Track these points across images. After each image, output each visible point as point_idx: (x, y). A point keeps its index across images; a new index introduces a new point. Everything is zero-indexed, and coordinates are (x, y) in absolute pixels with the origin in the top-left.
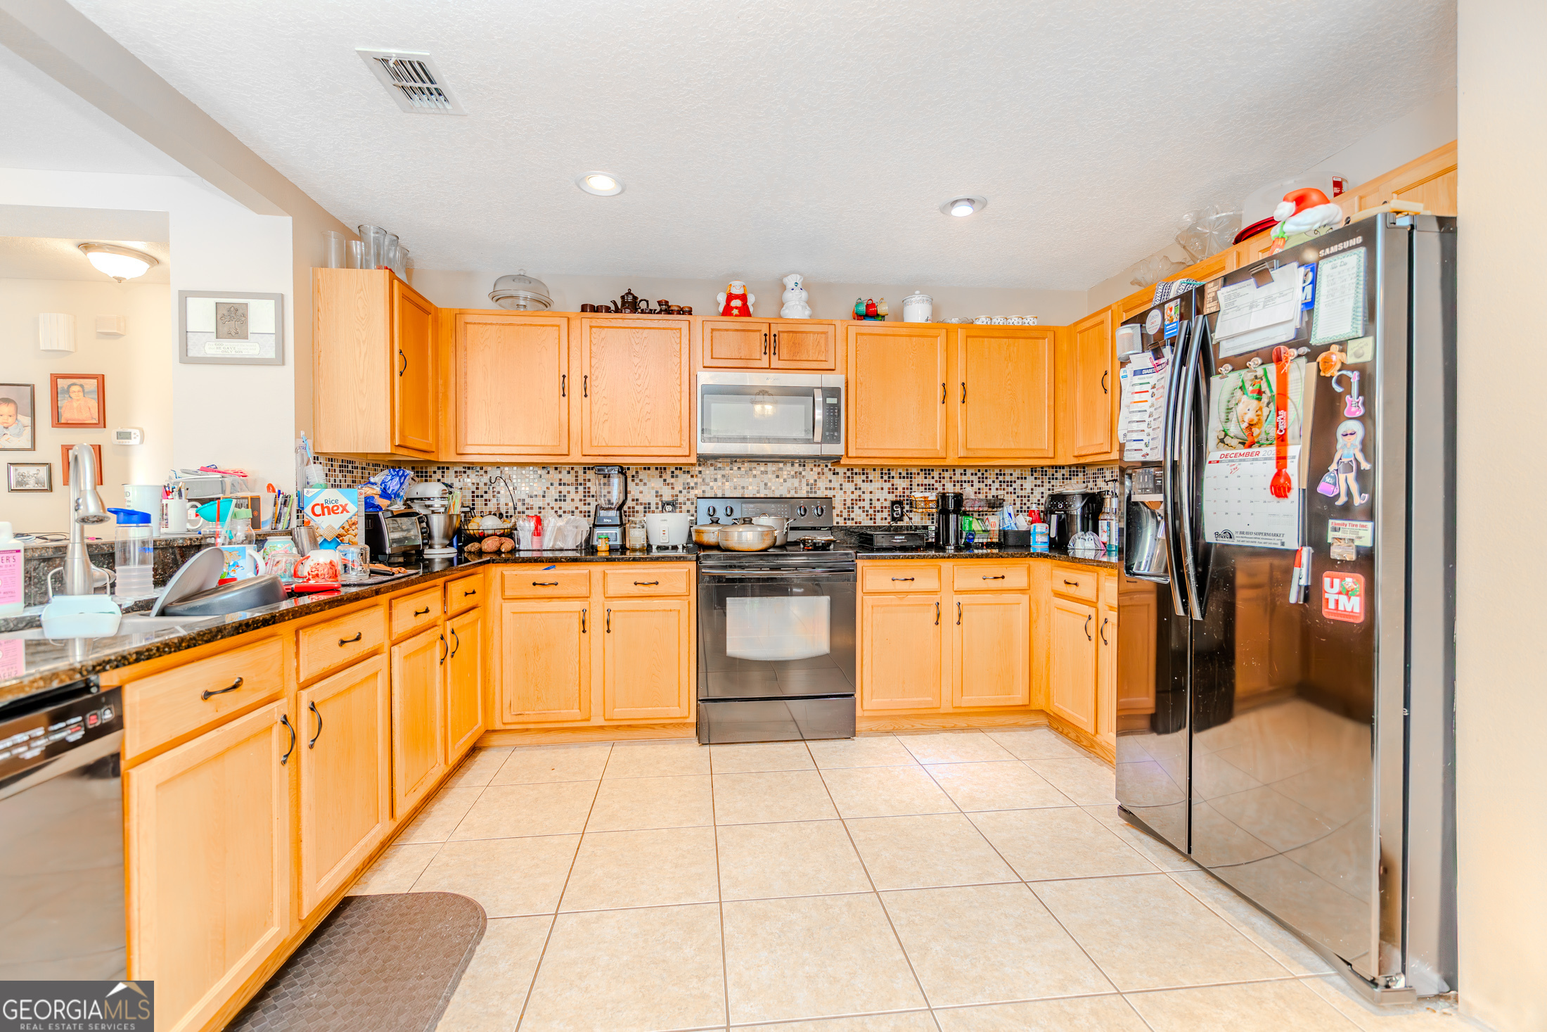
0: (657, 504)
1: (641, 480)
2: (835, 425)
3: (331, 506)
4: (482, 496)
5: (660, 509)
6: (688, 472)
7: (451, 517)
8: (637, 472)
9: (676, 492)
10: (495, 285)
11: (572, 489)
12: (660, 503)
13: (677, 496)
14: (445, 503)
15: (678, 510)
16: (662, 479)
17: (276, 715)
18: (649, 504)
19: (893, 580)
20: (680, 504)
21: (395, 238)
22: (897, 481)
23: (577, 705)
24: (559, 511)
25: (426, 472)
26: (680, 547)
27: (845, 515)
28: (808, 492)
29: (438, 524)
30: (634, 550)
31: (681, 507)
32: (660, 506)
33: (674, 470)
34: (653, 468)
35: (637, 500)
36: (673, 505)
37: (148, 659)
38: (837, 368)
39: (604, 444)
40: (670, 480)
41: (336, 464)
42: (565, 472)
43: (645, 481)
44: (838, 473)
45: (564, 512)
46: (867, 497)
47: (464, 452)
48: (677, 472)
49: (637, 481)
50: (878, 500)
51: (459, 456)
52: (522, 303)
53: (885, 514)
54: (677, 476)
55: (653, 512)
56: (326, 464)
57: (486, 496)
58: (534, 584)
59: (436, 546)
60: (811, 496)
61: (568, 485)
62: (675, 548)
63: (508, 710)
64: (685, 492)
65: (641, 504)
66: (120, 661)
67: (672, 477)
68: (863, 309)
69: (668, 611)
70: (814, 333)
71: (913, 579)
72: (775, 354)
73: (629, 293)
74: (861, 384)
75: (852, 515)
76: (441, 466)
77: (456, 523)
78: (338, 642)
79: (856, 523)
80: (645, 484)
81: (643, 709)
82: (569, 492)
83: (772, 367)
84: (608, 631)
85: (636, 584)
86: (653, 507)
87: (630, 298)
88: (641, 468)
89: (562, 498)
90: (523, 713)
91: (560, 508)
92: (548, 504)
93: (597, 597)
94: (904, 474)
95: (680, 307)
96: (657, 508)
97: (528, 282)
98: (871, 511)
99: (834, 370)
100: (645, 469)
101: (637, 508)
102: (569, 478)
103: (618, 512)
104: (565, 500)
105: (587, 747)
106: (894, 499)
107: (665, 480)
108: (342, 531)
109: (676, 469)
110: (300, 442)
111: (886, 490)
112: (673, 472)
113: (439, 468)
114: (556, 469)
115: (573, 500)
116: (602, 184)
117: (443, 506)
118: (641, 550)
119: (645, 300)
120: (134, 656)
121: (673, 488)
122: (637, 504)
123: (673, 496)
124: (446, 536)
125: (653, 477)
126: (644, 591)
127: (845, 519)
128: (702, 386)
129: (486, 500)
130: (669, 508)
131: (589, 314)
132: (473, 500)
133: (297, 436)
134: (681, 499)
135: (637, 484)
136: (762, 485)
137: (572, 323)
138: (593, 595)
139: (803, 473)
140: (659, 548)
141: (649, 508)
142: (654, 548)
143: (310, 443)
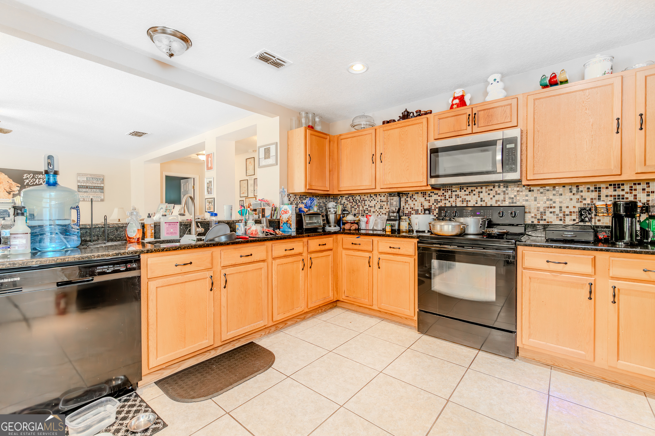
0: (422, 210)
1: (414, 199)
2: (513, 161)
3: (285, 211)
4: (354, 207)
5: (423, 212)
6: (437, 194)
7: (336, 216)
8: (412, 195)
9: (431, 204)
10: (353, 121)
11: (385, 203)
12: (423, 210)
13: (431, 206)
14: (335, 210)
15: (432, 213)
16: (424, 198)
17: (207, 275)
18: (418, 210)
19: (548, 262)
20: (433, 210)
21: (314, 114)
22: (585, 194)
23: (367, 298)
24: (380, 213)
25: (337, 198)
26: (427, 232)
27: (539, 217)
28: (509, 203)
29: (332, 217)
30: (403, 232)
31: (433, 212)
32: (423, 211)
33: (430, 193)
34: (420, 193)
35: (412, 208)
36: (429, 211)
37: (151, 252)
38: (518, 125)
39: (389, 183)
40: (428, 198)
41: (298, 197)
42: (382, 196)
43: (416, 199)
44: (533, 190)
45: (382, 214)
46: (557, 205)
47: (340, 190)
48: (431, 194)
49: (412, 199)
50: (567, 207)
51: (339, 192)
52: (363, 126)
53: (574, 216)
54: (431, 196)
55: (420, 214)
56: (293, 197)
57: (355, 207)
58: (352, 244)
59: (332, 226)
60: (512, 205)
61: (384, 202)
62: (424, 232)
63: (344, 294)
64: (435, 204)
65: (414, 210)
66: (141, 252)
67: (429, 197)
68: (547, 82)
69: (404, 262)
70: (502, 106)
71: (566, 263)
72: (475, 124)
73: (406, 111)
74: (538, 131)
75: (544, 217)
76: (341, 195)
77: (338, 217)
78: (239, 256)
79: (547, 222)
80: (416, 201)
81: (393, 307)
82: (384, 205)
83: (473, 132)
84: (379, 268)
85: (390, 247)
86: (420, 212)
87: (406, 113)
88: (414, 193)
89: (381, 208)
90: (349, 296)
91: (381, 212)
92: (376, 210)
93: (375, 252)
94: (592, 188)
95: (425, 111)
96: (422, 212)
97: (366, 118)
98: (561, 215)
99: (517, 126)
100: (416, 193)
101: (412, 212)
102: (384, 199)
103: (398, 214)
104: (382, 209)
105: (373, 318)
106: (583, 206)
107: (425, 198)
108: (288, 220)
109: (431, 192)
110: (282, 190)
111: (574, 200)
112: (429, 194)
113: (341, 197)
114: (379, 195)
115: (385, 208)
116: (358, 68)
117: (334, 211)
118: (406, 232)
119: (412, 112)
120: (146, 251)
121: (429, 202)
122: (412, 210)
123: (429, 206)
124: (335, 223)
125: (420, 197)
126: (394, 251)
127: (538, 220)
128: (431, 149)
129: (355, 209)
130: (427, 212)
131: (386, 125)
132: (351, 209)
133: (280, 188)
134: (433, 207)
135: (412, 201)
136: (479, 199)
137: (377, 131)
138: (374, 251)
139: (507, 192)
140: (417, 232)
141: (418, 212)
142: (415, 231)
143: (286, 190)
